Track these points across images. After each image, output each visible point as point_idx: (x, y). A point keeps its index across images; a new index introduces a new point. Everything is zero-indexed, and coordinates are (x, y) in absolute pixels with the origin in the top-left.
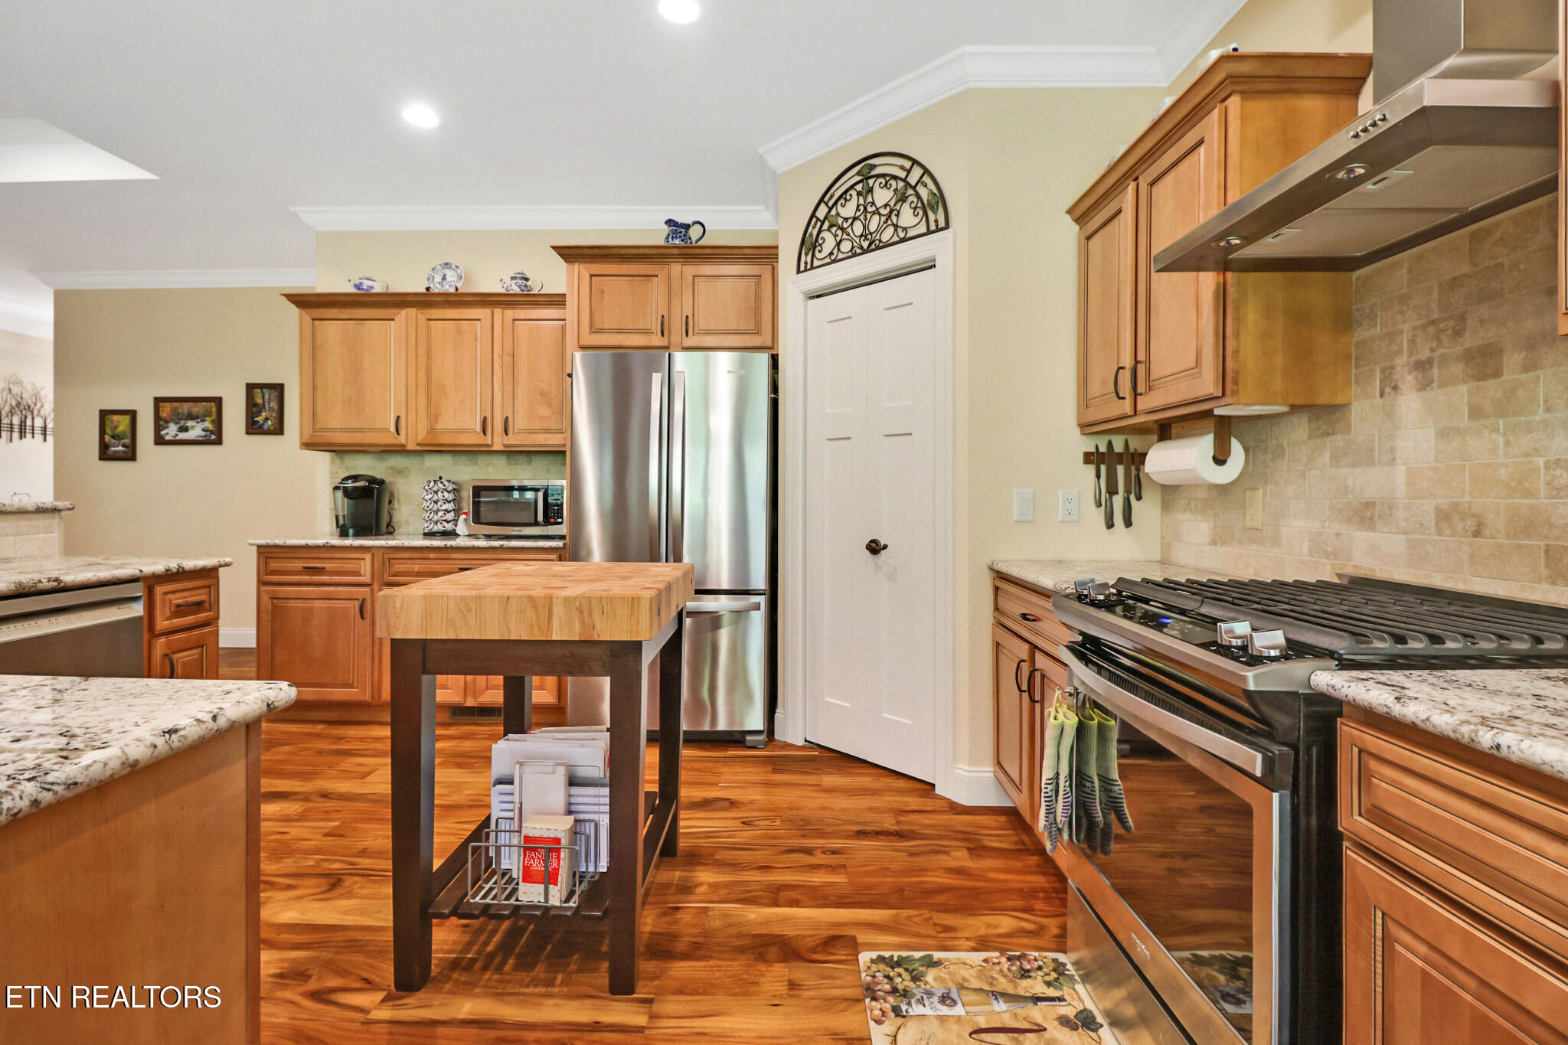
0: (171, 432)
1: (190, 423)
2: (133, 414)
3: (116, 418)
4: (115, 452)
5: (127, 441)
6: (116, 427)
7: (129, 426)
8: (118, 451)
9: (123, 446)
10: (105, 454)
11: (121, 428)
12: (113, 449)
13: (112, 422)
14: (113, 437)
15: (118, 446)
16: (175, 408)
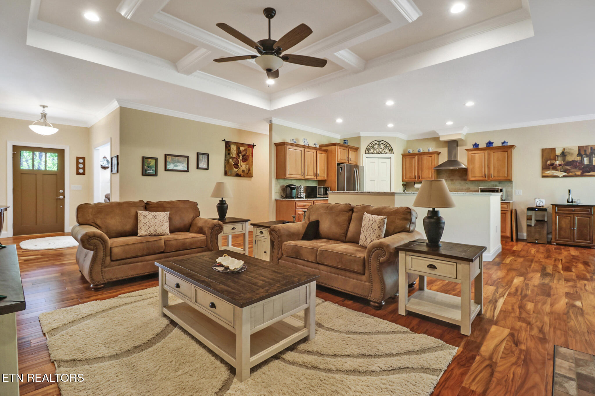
0: (171, 166)
1: (178, 164)
2: (156, 159)
3: (150, 160)
4: (149, 172)
5: (154, 169)
6: (150, 163)
7: (155, 163)
8: (151, 172)
9: (152, 171)
10: (144, 173)
11: (152, 164)
12: (148, 171)
13: (148, 162)
14: (148, 167)
15: (150, 171)
16: (173, 159)
